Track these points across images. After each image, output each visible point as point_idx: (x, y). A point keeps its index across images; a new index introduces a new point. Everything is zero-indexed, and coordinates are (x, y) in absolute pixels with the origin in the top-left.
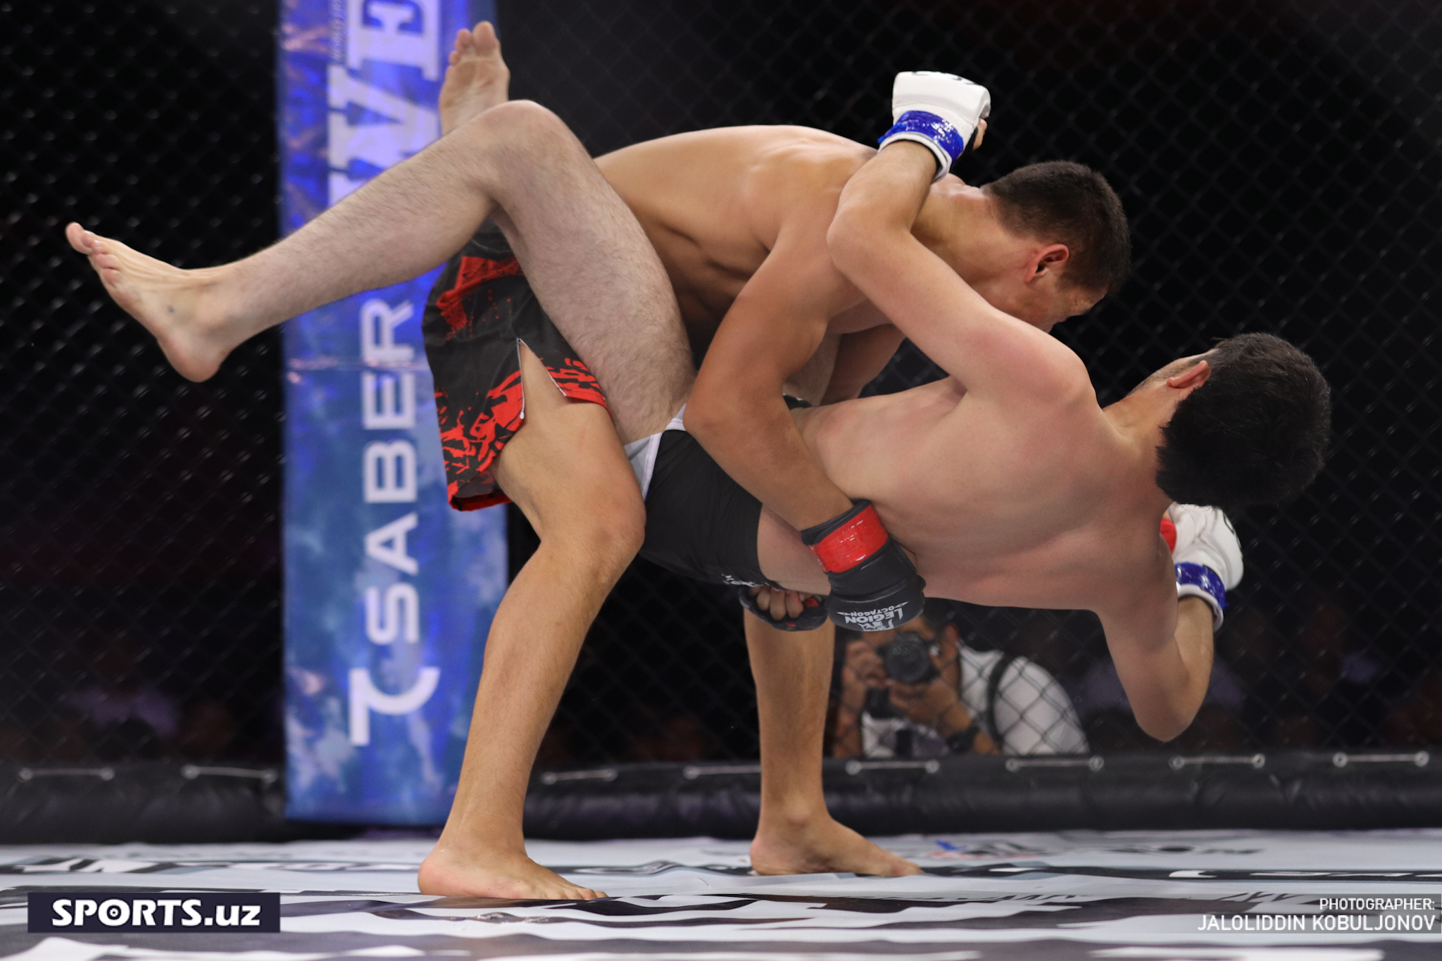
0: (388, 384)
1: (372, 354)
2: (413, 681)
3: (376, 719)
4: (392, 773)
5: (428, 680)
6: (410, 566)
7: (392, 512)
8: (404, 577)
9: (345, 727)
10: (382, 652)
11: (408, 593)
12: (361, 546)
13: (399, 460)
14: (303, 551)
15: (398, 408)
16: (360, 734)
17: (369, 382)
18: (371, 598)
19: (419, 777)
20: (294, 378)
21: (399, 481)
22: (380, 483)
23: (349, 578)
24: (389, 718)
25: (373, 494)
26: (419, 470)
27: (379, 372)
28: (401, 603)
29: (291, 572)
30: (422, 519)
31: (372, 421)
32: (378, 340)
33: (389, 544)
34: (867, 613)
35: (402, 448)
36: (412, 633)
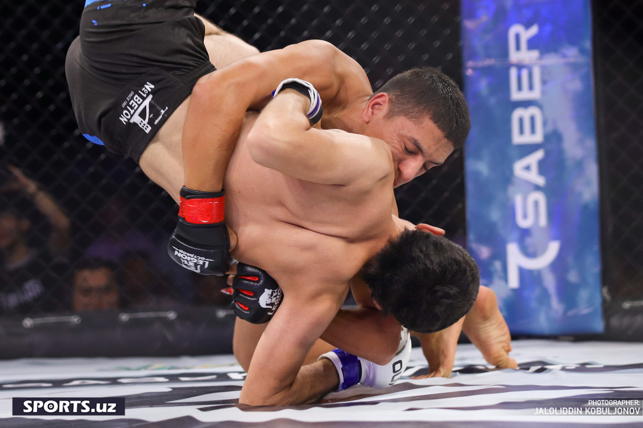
0: (525, 73)
1: (514, 56)
2: (544, 249)
3: (523, 273)
4: (533, 304)
5: (554, 248)
6: (541, 181)
7: (529, 149)
8: (537, 188)
9: (505, 278)
10: (525, 233)
11: (540, 197)
12: (511, 170)
13: (532, 119)
14: (477, 174)
15: (531, 87)
16: (514, 282)
17: (513, 72)
18: (518, 201)
19: (549, 306)
20: (469, 72)
21: (533, 130)
22: (522, 132)
23: (505, 189)
24: (531, 272)
25: (517, 139)
26: (545, 123)
27: (520, 67)
28: (536, 204)
29: (470, 186)
30: (547, 154)
31: (516, 95)
32: (518, 48)
33: (528, 168)
34: (189, 254)
35: (533, 111)
36: (543, 221)
